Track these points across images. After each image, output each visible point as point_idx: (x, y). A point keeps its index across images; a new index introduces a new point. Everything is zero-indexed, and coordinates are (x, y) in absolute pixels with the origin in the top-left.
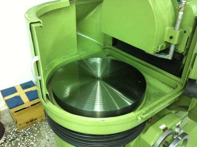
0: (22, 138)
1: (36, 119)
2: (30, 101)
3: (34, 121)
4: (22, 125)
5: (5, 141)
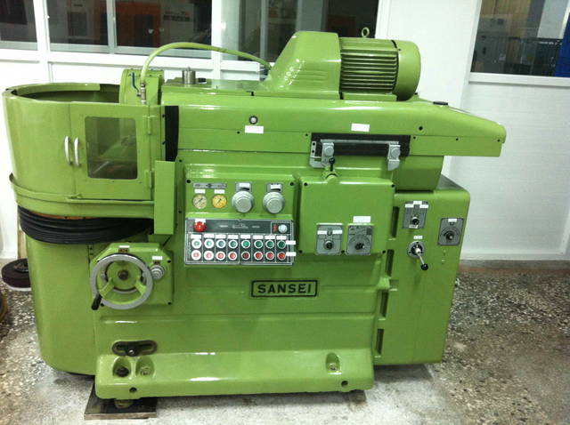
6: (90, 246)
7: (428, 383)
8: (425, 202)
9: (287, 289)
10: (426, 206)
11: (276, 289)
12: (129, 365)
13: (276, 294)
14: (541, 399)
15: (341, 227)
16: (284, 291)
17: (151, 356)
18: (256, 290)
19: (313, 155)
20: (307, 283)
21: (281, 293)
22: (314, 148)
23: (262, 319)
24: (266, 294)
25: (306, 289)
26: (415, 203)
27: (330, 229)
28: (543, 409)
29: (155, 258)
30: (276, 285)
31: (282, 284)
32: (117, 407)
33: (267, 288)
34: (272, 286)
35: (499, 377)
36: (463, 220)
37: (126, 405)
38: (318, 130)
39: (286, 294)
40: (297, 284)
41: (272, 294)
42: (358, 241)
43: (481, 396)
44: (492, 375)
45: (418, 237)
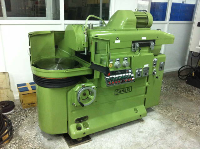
0: (24, 112)
1: (35, 103)
2: (32, 90)
3: (33, 104)
4: (26, 105)
5: (14, 112)
6: (67, 87)
7: (155, 112)
8: (157, 59)
9: (124, 91)
10: (157, 60)
11: (121, 91)
12: (81, 126)
13: (121, 93)
14: (182, 109)
15: (142, 69)
16: (123, 91)
17: (86, 121)
18: (116, 92)
19: (133, 48)
20: (129, 88)
21: (123, 92)
22: (133, 46)
23: (118, 101)
24: (119, 93)
25: (129, 89)
26: (154, 59)
27: (139, 70)
28: (184, 111)
29: (92, 87)
30: (121, 90)
31: (123, 90)
32: (78, 141)
33: (119, 92)
34: (120, 91)
35: (169, 106)
36: (164, 63)
37: (81, 139)
38: (133, 40)
39: (124, 92)
40: (127, 89)
41: (120, 93)
42: (145, 72)
43: (169, 112)
44: (167, 106)
45: (155, 69)
